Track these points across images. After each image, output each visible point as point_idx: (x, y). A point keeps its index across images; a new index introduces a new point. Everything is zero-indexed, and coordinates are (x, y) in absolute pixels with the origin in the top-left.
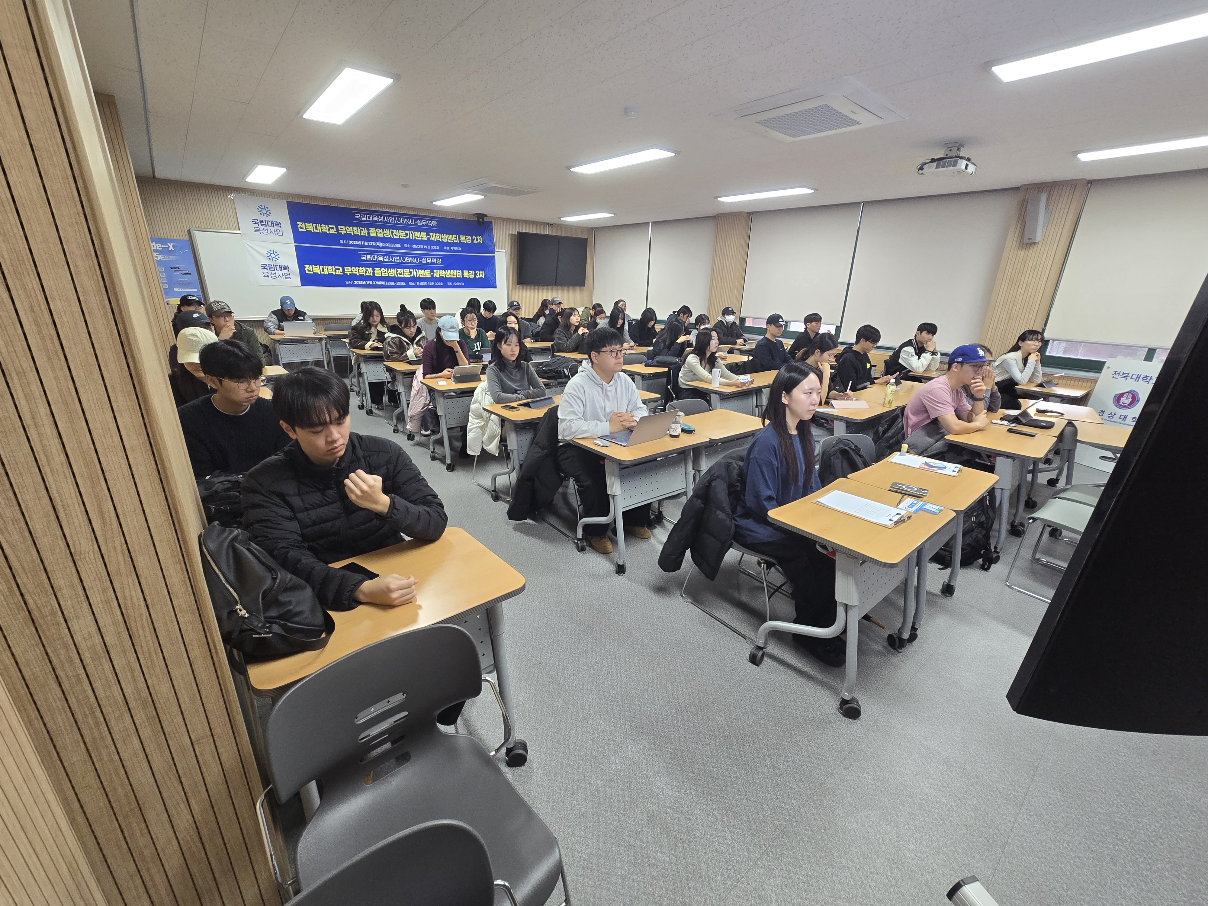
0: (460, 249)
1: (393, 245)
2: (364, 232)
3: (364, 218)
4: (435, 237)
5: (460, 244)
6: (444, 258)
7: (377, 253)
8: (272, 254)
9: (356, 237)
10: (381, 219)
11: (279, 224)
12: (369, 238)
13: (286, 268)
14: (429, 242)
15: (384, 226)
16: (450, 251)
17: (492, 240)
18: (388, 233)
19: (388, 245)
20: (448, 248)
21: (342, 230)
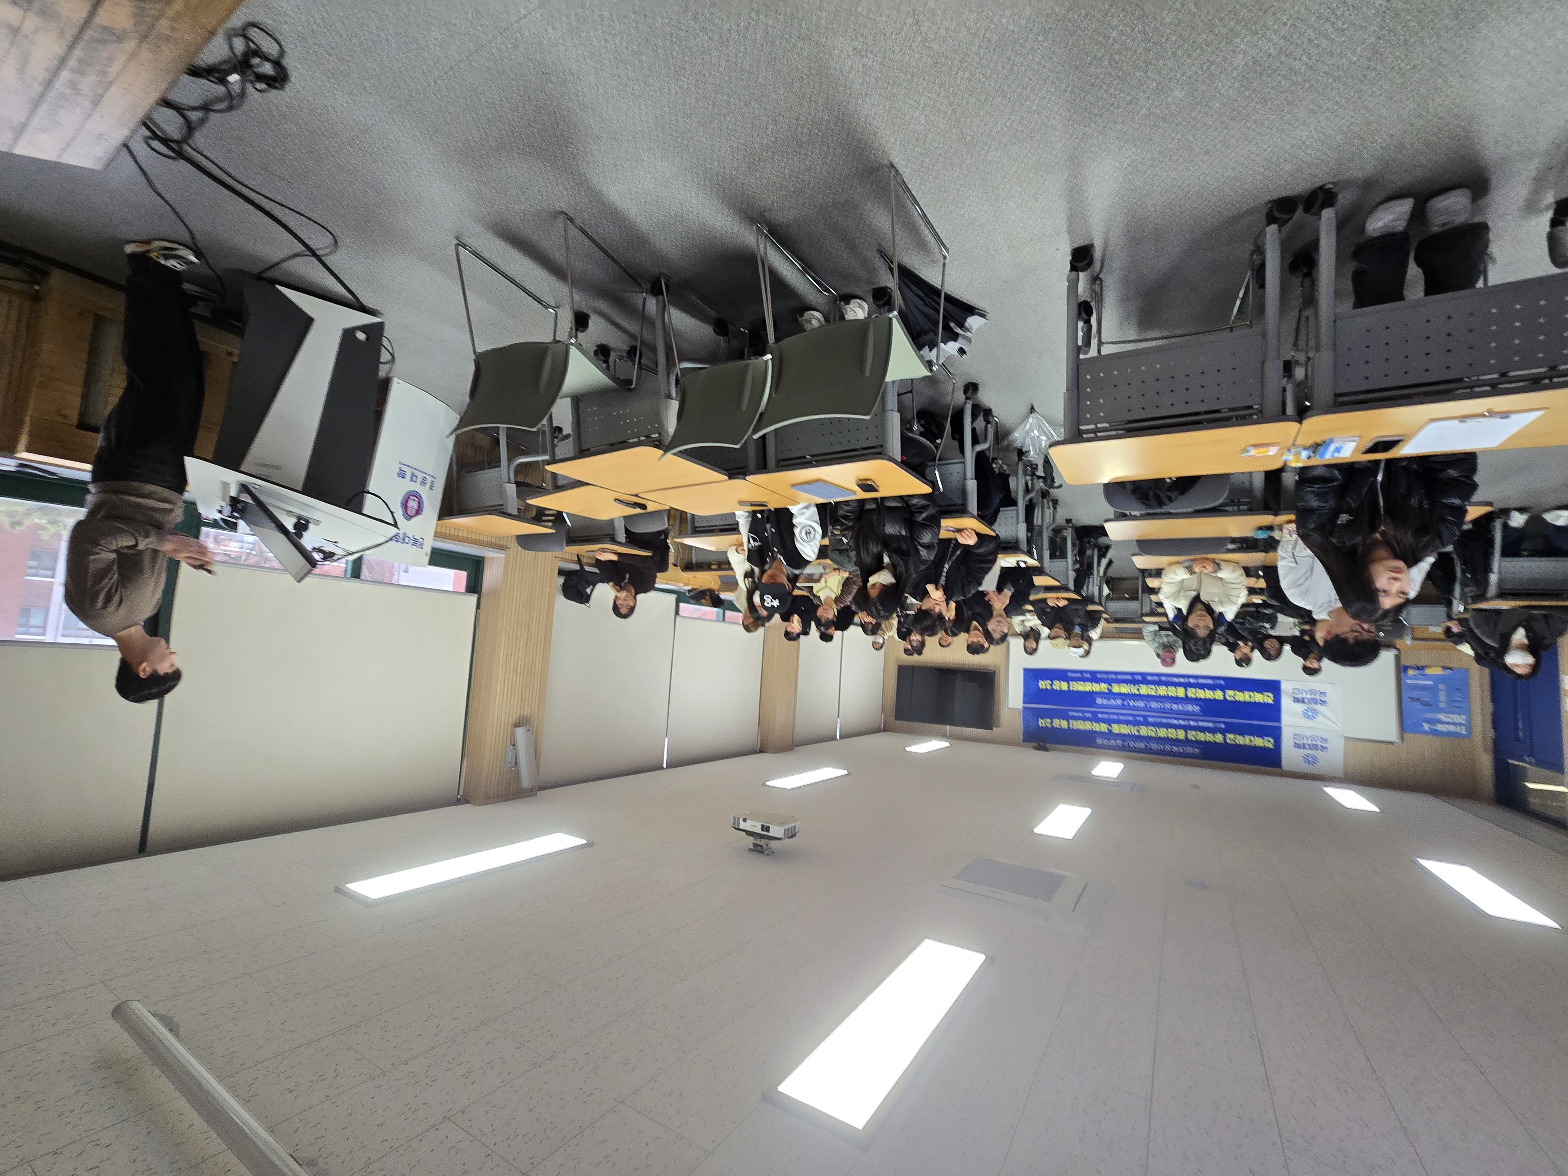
0: (1070, 713)
1: (1158, 720)
2: (1192, 735)
3: (1190, 750)
4: (1103, 727)
5: (1068, 718)
6: (1093, 704)
7: (1179, 713)
8: (1310, 715)
9: (1203, 730)
10: (1168, 748)
11: (1297, 746)
12: (1186, 728)
13: (1297, 700)
14: (1109, 722)
15: (1167, 740)
16: (1083, 712)
17: (1026, 721)
18: (1162, 733)
19: (1164, 721)
20: (1087, 715)
21: (1219, 738)
